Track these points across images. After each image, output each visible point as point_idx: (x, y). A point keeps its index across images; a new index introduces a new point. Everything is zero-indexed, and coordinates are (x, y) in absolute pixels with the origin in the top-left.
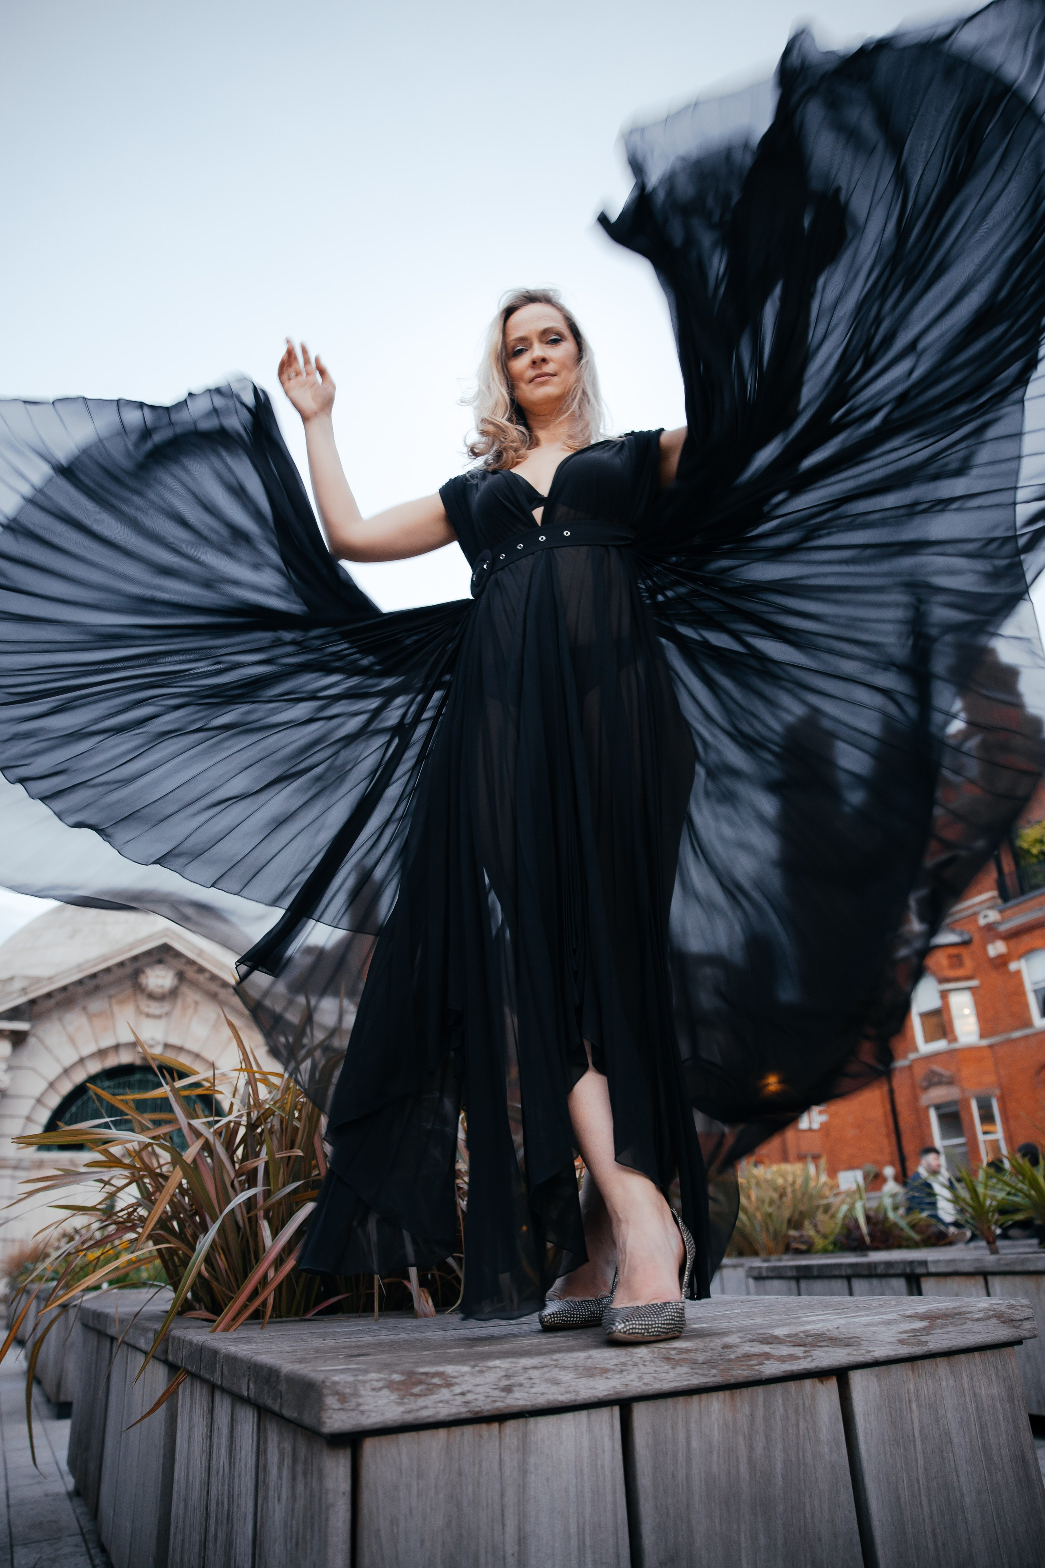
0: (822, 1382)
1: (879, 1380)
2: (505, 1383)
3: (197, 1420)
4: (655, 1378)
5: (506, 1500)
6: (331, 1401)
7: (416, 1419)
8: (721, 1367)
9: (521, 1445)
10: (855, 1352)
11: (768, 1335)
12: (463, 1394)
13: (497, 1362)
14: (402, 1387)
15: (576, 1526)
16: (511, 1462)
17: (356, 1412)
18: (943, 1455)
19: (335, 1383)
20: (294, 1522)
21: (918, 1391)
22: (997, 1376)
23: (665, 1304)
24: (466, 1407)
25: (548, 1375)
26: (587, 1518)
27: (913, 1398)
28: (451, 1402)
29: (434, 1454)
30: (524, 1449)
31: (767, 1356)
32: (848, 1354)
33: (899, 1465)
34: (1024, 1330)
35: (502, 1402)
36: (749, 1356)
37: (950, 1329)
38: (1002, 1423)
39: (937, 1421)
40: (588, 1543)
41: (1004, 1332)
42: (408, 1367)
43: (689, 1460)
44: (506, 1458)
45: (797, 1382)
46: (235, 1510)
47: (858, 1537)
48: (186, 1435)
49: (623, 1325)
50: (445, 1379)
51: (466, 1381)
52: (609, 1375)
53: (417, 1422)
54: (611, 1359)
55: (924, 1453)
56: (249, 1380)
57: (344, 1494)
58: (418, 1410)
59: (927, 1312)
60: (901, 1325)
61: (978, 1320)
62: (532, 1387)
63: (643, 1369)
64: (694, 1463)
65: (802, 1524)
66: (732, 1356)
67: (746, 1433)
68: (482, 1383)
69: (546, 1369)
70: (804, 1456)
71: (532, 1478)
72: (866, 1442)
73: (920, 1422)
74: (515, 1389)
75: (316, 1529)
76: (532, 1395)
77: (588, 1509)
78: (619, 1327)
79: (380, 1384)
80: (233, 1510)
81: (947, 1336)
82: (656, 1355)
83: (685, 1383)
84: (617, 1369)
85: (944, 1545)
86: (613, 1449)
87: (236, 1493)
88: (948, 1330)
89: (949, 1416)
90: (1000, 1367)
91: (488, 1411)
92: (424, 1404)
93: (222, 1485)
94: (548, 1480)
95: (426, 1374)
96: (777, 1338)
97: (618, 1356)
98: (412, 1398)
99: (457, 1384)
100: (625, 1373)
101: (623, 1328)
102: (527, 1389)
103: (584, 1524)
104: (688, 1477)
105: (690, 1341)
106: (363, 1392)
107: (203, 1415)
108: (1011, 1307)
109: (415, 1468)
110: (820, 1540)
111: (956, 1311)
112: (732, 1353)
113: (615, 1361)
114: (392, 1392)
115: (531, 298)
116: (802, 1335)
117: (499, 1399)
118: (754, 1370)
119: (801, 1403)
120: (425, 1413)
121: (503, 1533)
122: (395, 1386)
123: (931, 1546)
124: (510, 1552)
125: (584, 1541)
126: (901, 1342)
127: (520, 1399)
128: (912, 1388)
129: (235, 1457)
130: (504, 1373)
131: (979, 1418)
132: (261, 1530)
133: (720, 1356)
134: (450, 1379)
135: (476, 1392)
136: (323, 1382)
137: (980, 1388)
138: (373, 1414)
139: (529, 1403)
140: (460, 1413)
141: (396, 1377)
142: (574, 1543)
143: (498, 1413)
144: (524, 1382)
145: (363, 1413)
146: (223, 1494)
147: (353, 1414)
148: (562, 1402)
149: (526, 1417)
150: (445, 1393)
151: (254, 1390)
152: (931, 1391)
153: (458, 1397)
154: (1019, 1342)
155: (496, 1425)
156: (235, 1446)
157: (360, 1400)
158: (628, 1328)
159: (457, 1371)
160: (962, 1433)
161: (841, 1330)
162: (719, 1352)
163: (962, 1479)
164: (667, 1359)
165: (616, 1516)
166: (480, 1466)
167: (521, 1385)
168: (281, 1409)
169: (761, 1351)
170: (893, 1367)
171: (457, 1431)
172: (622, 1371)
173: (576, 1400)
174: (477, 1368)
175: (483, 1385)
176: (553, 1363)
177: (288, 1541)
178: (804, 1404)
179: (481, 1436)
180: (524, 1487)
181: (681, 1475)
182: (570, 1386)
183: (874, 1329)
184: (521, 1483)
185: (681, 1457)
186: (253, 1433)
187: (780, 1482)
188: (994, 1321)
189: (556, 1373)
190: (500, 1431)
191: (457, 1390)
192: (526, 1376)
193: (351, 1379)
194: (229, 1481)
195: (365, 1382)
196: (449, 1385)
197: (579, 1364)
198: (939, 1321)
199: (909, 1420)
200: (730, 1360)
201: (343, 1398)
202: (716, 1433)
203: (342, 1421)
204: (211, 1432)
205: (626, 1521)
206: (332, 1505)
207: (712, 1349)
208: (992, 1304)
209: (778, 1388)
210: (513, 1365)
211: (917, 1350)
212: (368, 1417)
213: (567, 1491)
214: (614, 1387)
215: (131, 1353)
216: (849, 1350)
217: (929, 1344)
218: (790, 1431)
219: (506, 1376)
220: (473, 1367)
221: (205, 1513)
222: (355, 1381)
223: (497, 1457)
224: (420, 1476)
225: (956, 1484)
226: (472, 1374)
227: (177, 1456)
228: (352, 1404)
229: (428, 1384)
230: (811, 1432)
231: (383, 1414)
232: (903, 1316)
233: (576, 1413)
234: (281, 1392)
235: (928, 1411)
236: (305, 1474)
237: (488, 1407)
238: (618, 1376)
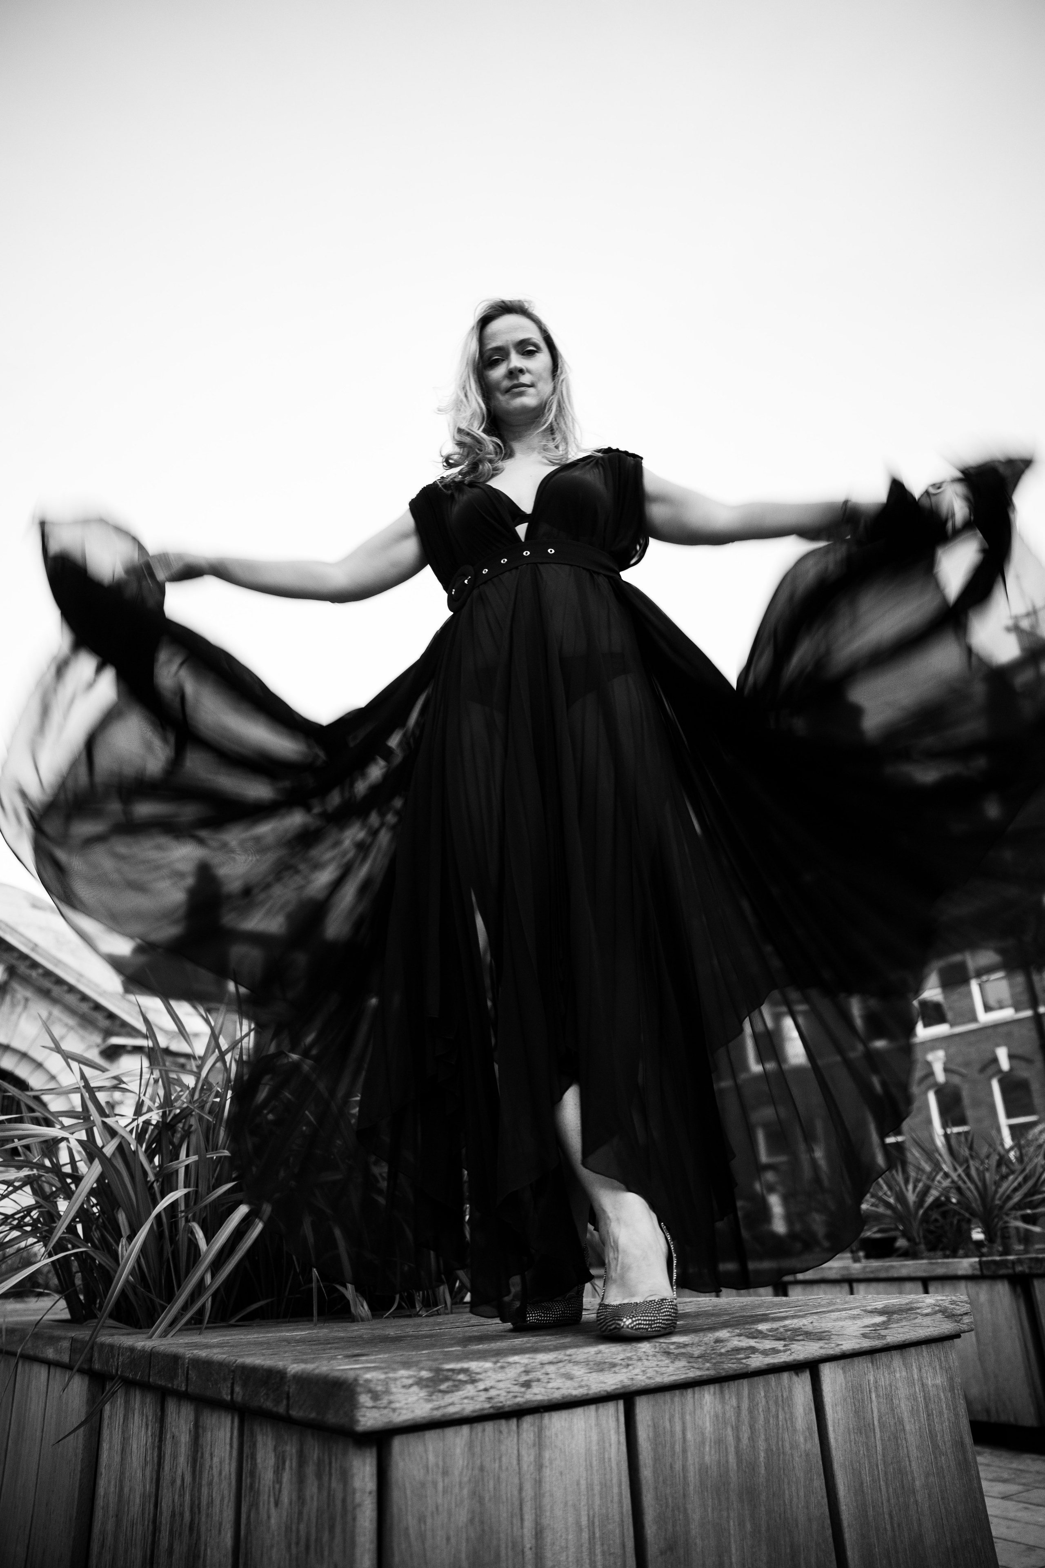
0: (797, 1374)
1: (844, 1372)
2: (524, 1378)
3: (136, 1430)
4: (657, 1372)
5: (524, 1494)
6: (365, 1399)
7: (443, 1415)
8: (714, 1361)
9: (537, 1439)
10: (826, 1346)
11: (753, 1330)
12: (486, 1390)
13: (516, 1358)
14: (430, 1384)
15: (586, 1518)
16: (528, 1457)
17: (388, 1410)
18: (897, 1442)
19: (368, 1381)
20: (302, 1526)
21: (876, 1382)
22: (941, 1368)
24: (490, 1402)
25: (562, 1371)
26: (596, 1510)
27: (873, 1390)
28: (475, 1398)
29: (458, 1451)
30: (540, 1444)
31: (753, 1350)
32: (821, 1348)
33: (861, 1452)
34: (964, 1324)
35: (522, 1397)
36: (738, 1350)
37: (904, 1323)
38: (945, 1411)
39: (893, 1410)
40: (597, 1535)
41: (948, 1326)
42: (435, 1365)
43: (684, 1451)
44: (524, 1452)
45: (776, 1375)
46: (203, 1519)
47: (829, 1521)
48: (117, 1447)
49: (630, 1321)
50: (469, 1375)
51: (489, 1377)
52: (616, 1369)
53: (444, 1419)
54: (618, 1354)
55: (882, 1440)
56: (233, 1384)
57: (370, 1493)
58: (445, 1407)
59: (884, 1307)
60: (864, 1320)
61: (927, 1315)
62: (548, 1382)
63: (646, 1363)
64: (689, 1454)
65: (782, 1508)
66: (723, 1350)
67: (734, 1424)
68: (503, 1378)
69: (560, 1365)
70: (782, 1445)
71: (547, 1472)
72: (834, 1430)
73: (879, 1411)
74: (534, 1384)
75: (338, 1529)
76: (549, 1390)
77: (597, 1502)
78: (627, 1323)
79: (410, 1381)
80: (200, 1519)
81: (901, 1330)
82: (657, 1350)
83: (683, 1377)
84: (624, 1363)
85: (899, 1525)
86: (619, 1442)
87: (204, 1502)
88: (903, 1324)
89: (903, 1405)
90: (943, 1359)
91: (509, 1406)
92: (450, 1401)
93: (180, 1496)
94: (561, 1473)
95: (452, 1370)
96: (760, 1332)
97: (625, 1350)
98: (440, 1395)
99: (481, 1380)
100: (631, 1367)
101: (631, 1324)
102: (544, 1384)
103: (594, 1516)
104: (684, 1468)
105: (686, 1335)
106: (394, 1390)
107: (147, 1425)
108: (953, 1302)
109: (441, 1464)
110: (797, 1526)
111: (908, 1307)
112: (723, 1347)
113: (622, 1356)
114: (421, 1388)
115: (504, 309)
116: (782, 1330)
117: (519, 1394)
118: (742, 1363)
119: (780, 1395)
120: (452, 1410)
121: (522, 1528)
122: (424, 1383)
123: (888, 1527)
124: (528, 1546)
125: (594, 1533)
126: (864, 1336)
127: (538, 1394)
128: (872, 1378)
129: (201, 1466)
130: (523, 1369)
131: (927, 1406)
132: (246, 1538)
133: (713, 1350)
134: (474, 1375)
135: (499, 1387)
136: (356, 1380)
137: (928, 1379)
138: (404, 1412)
139: (546, 1398)
140: (483, 1409)
141: (425, 1374)
142: (585, 1535)
143: (517, 1408)
144: (541, 1377)
145: (394, 1410)
146: (182, 1505)
147: (385, 1411)
148: (576, 1396)
149: (541, 1412)
150: (469, 1390)
151: (241, 1393)
152: (887, 1382)
153: (482, 1393)
154: (957, 1336)
155: (513, 1422)
156: (202, 1454)
157: (392, 1398)
158: (635, 1323)
159: (480, 1368)
160: (913, 1422)
161: (815, 1324)
162: (712, 1347)
163: (913, 1464)
164: (667, 1353)
165: (622, 1507)
166: (500, 1461)
167: (539, 1380)
168: (288, 1411)
169: (748, 1345)
170: (856, 1360)
171: (479, 1427)
172: (628, 1365)
173: (587, 1394)
174: (499, 1364)
175: (504, 1380)
176: (567, 1358)
177: (293, 1546)
178: (782, 1396)
179: (501, 1432)
180: (540, 1482)
181: (678, 1466)
182: (582, 1380)
183: (841, 1323)
184: (538, 1477)
185: (678, 1448)
186: (231, 1438)
187: (763, 1471)
188: (939, 1315)
189: (570, 1368)
190: (518, 1427)
191: (481, 1386)
192: (543, 1371)
193: (382, 1376)
194: (192, 1490)
195: (396, 1379)
196: (473, 1381)
197: (590, 1359)
198: (895, 1316)
199: (869, 1410)
200: (721, 1354)
201: (376, 1396)
202: (708, 1424)
203: (375, 1419)
204: (160, 1440)
205: (630, 1512)
206: (360, 1505)
207: (706, 1344)
208: (937, 1300)
209: (760, 1381)
210: (531, 1361)
211: (878, 1343)
212: (400, 1414)
213: (578, 1484)
214: (621, 1381)
215: (23, 1365)
216: (821, 1344)
217: (888, 1337)
218: (771, 1421)
219: (525, 1371)
220: (495, 1363)
221: (151, 1528)
222: (386, 1378)
223: (515, 1452)
224: (445, 1473)
225: (908, 1469)
226: (494, 1370)
227: (103, 1470)
228: (384, 1401)
229: (454, 1381)
230: (789, 1422)
231: (413, 1411)
232: (865, 1311)
233: (586, 1408)
234: (288, 1394)
235: (885, 1401)
236: (319, 1476)
237: (509, 1403)
238: (625, 1370)
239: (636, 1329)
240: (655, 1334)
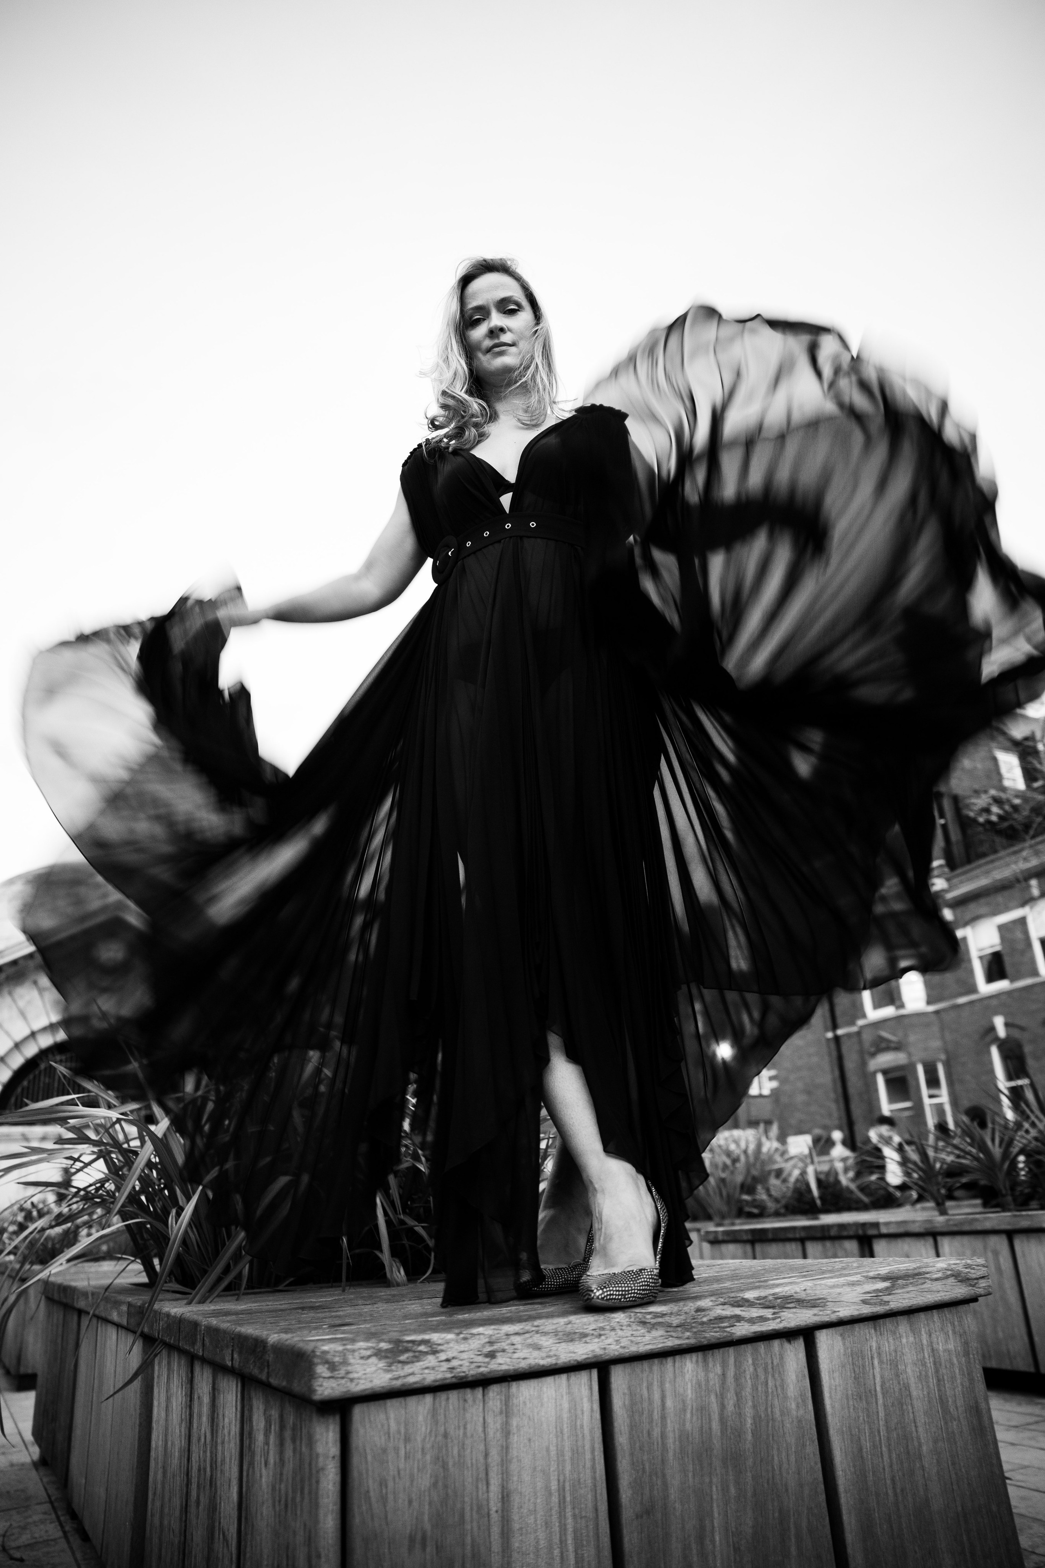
0: (789, 1341)
1: (843, 1339)
2: (488, 1349)
3: (175, 1390)
4: (632, 1341)
5: (490, 1460)
6: (322, 1370)
7: (403, 1385)
8: (695, 1330)
9: (504, 1408)
10: (821, 1313)
11: (739, 1299)
12: (448, 1360)
13: (481, 1330)
14: (389, 1355)
15: (556, 1483)
16: (494, 1424)
17: (345, 1380)
18: (902, 1408)
19: (325, 1353)
20: (283, 1486)
21: (879, 1348)
22: (954, 1332)
23: (641, 1270)
24: (451, 1372)
25: (529, 1341)
26: (567, 1475)
27: (875, 1356)
28: (437, 1369)
29: (421, 1418)
30: (507, 1411)
31: (738, 1318)
32: (815, 1315)
33: (861, 1418)
34: (980, 1288)
35: (486, 1367)
36: (721, 1319)
37: (911, 1288)
38: (958, 1376)
39: (897, 1376)
40: (568, 1499)
41: (960, 1291)
42: (394, 1335)
43: (663, 1418)
44: (490, 1420)
45: (766, 1343)
46: (219, 1475)
47: (822, 1486)
48: (163, 1405)
49: (601, 1292)
50: (430, 1347)
51: (451, 1348)
52: (588, 1339)
53: (404, 1388)
54: (589, 1324)
55: (885, 1406)
56: (233, 1351)
57: (334, 1457)
58: (405, 1377)
59: (889, 1273)
60: (864, 1286)
61: (937, 1279)
62: (514, 1353)
63: (620, 1333)
64: (669, 1421)
65: (770, 1475)
66: (705, 1319)
67: (718, 1390)
68: (466, 1349)
69: (527, 1335)
70: (772, 1412)
71: (514, 1439)
72: (831, 1397)
73: (882, 1377)
74: (498, 1354)
75: (306, 1491)
76: (514, 1360)
77: (568, 1467)
78: (597, 1294)
79: (369, 1353)
80: (216, 1476)
81: (907, 1295)
82: (632, 1320)
83: (660, 1346)
84: (595, 1333)
85: (902, 1490)
86: (592, 1410)
87: (219, 1460)
88: (909, 1289)
89: (909, 1370)
90: (956, 1323)
91: (472, 1376)
92: (410, 1371)
93: (204, 1452)
94: (530, 1440)
95: (413, 1342)
96: (747, 1300)
97: (596, 1321)
98: (400, 1365)
99: (442, 1351)
100: (603, 1337)
101: (601, 1295)
102: (510, 1355)
103: (564, 1481)
104: (663, 1435)
105: (665, 1305)
106: (352, 1361)
107: (182, 1385)
108: (968, 1266)
109: (403, 1431)
110: (787, 1490)
111: (916, 1272)
112: (705, 1316)
113: (593, 1326)
114: (380, 1359)
115: (486, 267)
116: (771, 1298)
117: (482, 1364)
118: (726, 1332)
119: (770, 1362)
120: (411, 1380)
121: (488, 1492)
122: (383, 1354)
123: (890, 1492)
124: (494, 1509)
125: (564, 1497)
126: (864, 1302)
127: (503, 1364)
128: (874, 1345)
129: (217, 1425)
130: (487, 1340)
131: (937, 1371)
132: (247, 1494)
133: (694, 1319)
134: (435, 1346)
135: (461, 1358)
136: (313, 1351)
137: (938, 1344)
138: (362, 1381)
139: (511, 1368)
140: (445, 1379)
141: (384, 1346)
142: (555, 1499)
143: (482, 1377)
144: (506, 1347)
145: (352, 1380)
146: (205, 1461)
147: (343, 1381)
148: (543, 1366)
149: (509, 1381)
150: (431, 1360)
151: (238, 1360)
152: (892, 1348)
153: (442, 1364)
154: (974, 1299)
155: (479, 1392)
156: (218, 1414)
157: (349, 1368)
158: (606, 1294)
159: (442, 1339)
160: (921, 1387)
161: (808, 1292)
162: (693, 1316)
163: (920, 1429)
164: (643, 1323)
165: (595, 1472)
166: (465, 1428)
167: (504, 1351)
168: (268, 1377)
169: (732, 1314)
170: (857, 1326)
171: (443, 1396)
172: (600, 1335)
173: (556, 1364)
174: (462, 1336)
175: (468, 1351)
176: (534, 1329)
177: (277, 1503)
178: (772, 1363)
179: (465, 1401)
180: (507, 1448)
181: (656, 1432)
182: (550, 1350)
183: (838, 1290)
184: (504, 1443)
185: (656, 1416)
186: (236, 1401)
187: (749, 1437)
188: (952, 1280)
189: (537, 1339)
190: (484, 1395)
191: (443, 1356)
192: (509, 1342)
193: (340, 1348)
194: (211, 1448)
195: (354, 1351)
196: (434, 1352)
197: (559, 1329)
198: (900, 1282)
199: (871, 1377)
200: (703, 1323)
201: (332, 1367)
202: (689, 1392)
203: (332, 1388)
204: (191, 1401)
205: (604, 1477)
206: (323, 1469)
207: (686, 1313)
208: (949, 1265)
209: (748, 1348)
210: (496, 1332)
211: (879, 1309)
212: (357, 1384)
213: (548, 1450)
214: (593, 1351)
215: (101, 1326)
216: (815, 1311)
217: (891, 1303)
218: (760, 1389)
219: (489, 1342)
220: (458, 1334)
221: (185, 1479)
222: (344, 1349)
223: (481, 1419)
224: (407, 1440)
225: (914, 1434)
226: (457, 1341)
227: (154, 1425)
228: (342, 1372)
229: (415, 1352)
230: (779, 1390)
231: (371, 1381)
232: (866, 1277)
233: (557, 1377)
234: (268, 1362)
235: (889, 1366)
236: (294, 1440)
237: (472, 1372)
238: (596, 1340)
239: (607, 1300)
240: (629, 1304)
